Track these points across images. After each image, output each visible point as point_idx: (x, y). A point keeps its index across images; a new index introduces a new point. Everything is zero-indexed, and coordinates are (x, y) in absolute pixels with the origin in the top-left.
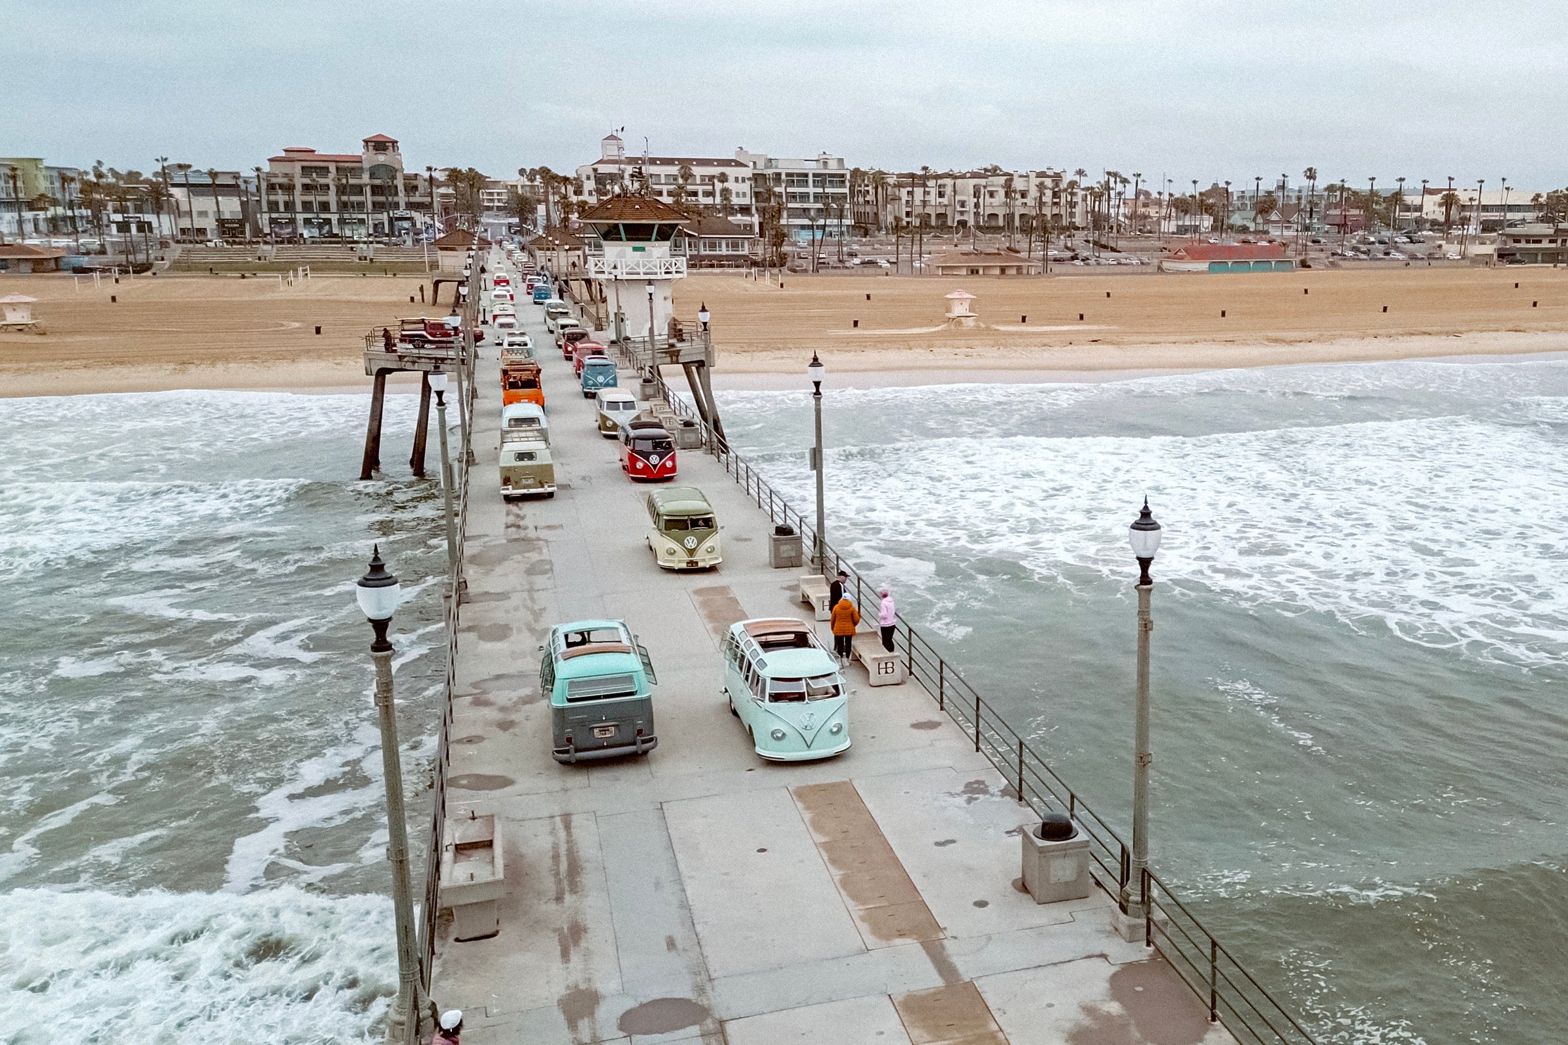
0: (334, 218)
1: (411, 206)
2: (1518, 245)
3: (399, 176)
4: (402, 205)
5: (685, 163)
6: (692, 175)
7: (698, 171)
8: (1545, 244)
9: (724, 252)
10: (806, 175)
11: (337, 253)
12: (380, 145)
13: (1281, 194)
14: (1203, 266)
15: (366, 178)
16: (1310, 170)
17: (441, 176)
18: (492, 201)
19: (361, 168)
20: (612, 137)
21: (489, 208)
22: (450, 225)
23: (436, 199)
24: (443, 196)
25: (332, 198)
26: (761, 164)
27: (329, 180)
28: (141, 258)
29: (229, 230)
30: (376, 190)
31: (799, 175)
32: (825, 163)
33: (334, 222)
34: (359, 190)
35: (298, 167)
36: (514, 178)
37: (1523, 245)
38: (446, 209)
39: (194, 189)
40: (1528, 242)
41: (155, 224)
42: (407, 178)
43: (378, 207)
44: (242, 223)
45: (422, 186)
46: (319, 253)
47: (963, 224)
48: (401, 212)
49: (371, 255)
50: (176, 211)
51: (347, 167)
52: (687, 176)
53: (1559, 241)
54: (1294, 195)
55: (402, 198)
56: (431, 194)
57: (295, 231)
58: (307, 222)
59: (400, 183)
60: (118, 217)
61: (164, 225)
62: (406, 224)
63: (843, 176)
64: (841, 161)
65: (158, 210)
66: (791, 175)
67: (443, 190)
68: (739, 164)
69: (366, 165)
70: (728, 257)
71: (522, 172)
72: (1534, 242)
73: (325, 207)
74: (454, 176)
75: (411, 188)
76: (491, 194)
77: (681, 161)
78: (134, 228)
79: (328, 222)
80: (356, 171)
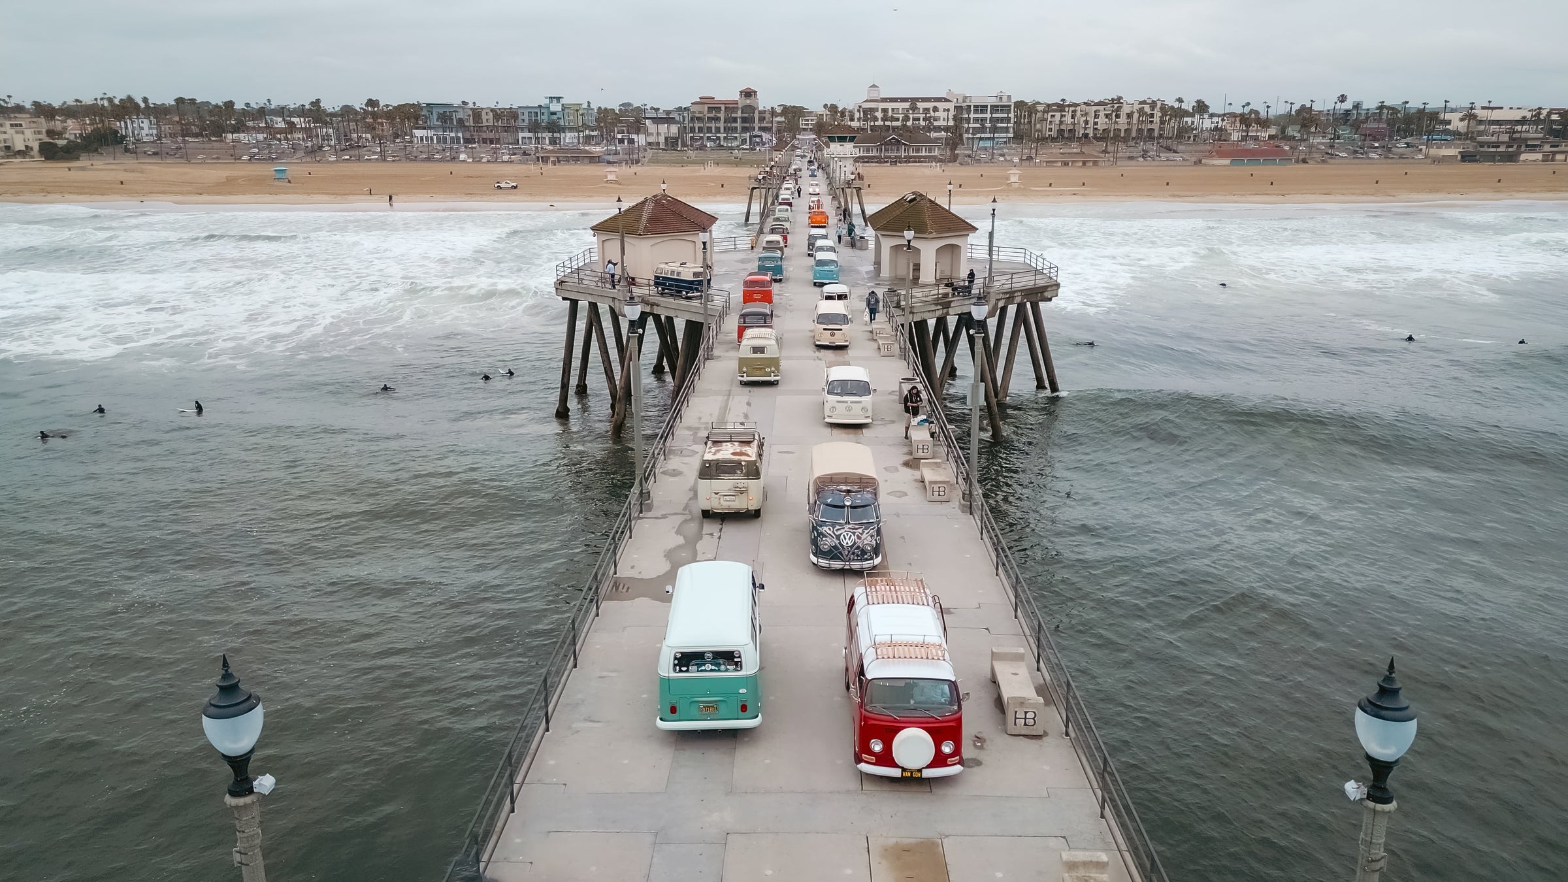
0: (722, 136)
1: (762, 129)
2: (1482, 149)
3: (756, 112)
4: (757, 129)
5: (914, 101)
6: (916, 108)
7: (921, 105)
8: (1502, 149)
9: (924, 154)
10: (987, 106)
11: (724, 155)
12: (748, 94)
13: (1355, 112)
14: (1227, 162)
15: (739, 114)
16: (1343, 96)
17: (779, 110)
18: (807, 125)
19: (737, 108)
20: (874, 86)
21: (805, 130)
22: (780, 140)
23: (775, 125)
24: (778, 122)
25: (722, 125)
26: (960, 100)
27: (722, 115)
28: (636, 156)
29: (671, 143)
30: (744, 120)
31: (982, 106)
32: (1001, 98)
33: (722, 139)
34: (735, 120)
35: (706, 106)
36: (820, 110)
37: (1486, 149)
38: (779, 130)
39: (657, 120)
40: (1489, 147)
41: (636, 140)
42: (760, 112)
43: (745, 130)
44: (677, 139)
45: (767, 116)
46: (715, 155)
47: (1086, 136)
48: (756, 133)
49: (740, 156)
50: (647, 134)
51: (730, 107)
52: (914, 108)
53: (1515, 147)
54: (1364, 112)
55: (757, 125)
56: (772, 122)
57: (702, 143)
58: (709, 138)
59: (756, 116)
60: (619, 136)
61: (640, 139)
62: (758, 140)
63: (1010, 106)
64: (1009, 97)
65: (638, 132)
66: (977, 106)
67: (778, 119)
68: (947, 100)
69: (740, 106)
70: (925, 157)
71: (825, 106)
72: (1493, 147)
73: (718, 130)
74: (786, 110)
75: (762, 119)
76: (807, 120)
77: (912, 99)
78: (626, 141)
79: (719, 138)
80: (735, 110)
